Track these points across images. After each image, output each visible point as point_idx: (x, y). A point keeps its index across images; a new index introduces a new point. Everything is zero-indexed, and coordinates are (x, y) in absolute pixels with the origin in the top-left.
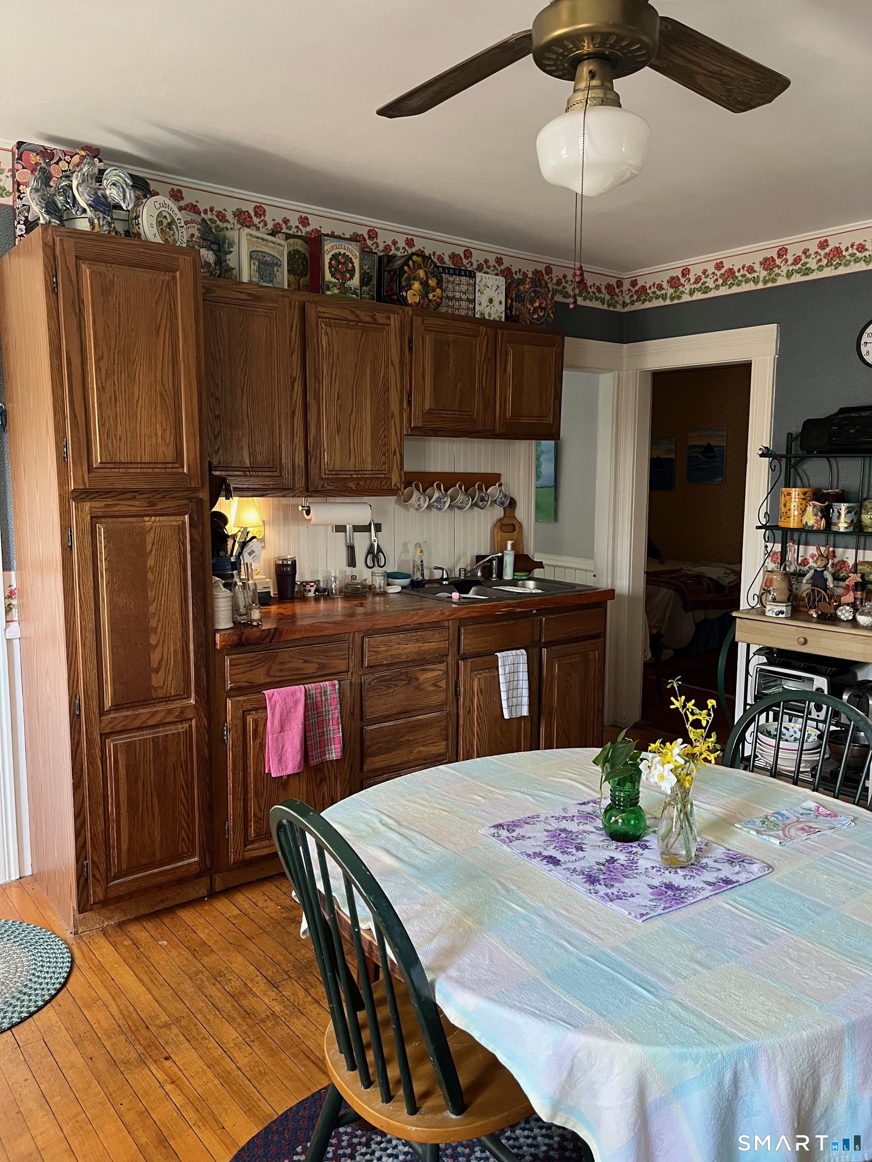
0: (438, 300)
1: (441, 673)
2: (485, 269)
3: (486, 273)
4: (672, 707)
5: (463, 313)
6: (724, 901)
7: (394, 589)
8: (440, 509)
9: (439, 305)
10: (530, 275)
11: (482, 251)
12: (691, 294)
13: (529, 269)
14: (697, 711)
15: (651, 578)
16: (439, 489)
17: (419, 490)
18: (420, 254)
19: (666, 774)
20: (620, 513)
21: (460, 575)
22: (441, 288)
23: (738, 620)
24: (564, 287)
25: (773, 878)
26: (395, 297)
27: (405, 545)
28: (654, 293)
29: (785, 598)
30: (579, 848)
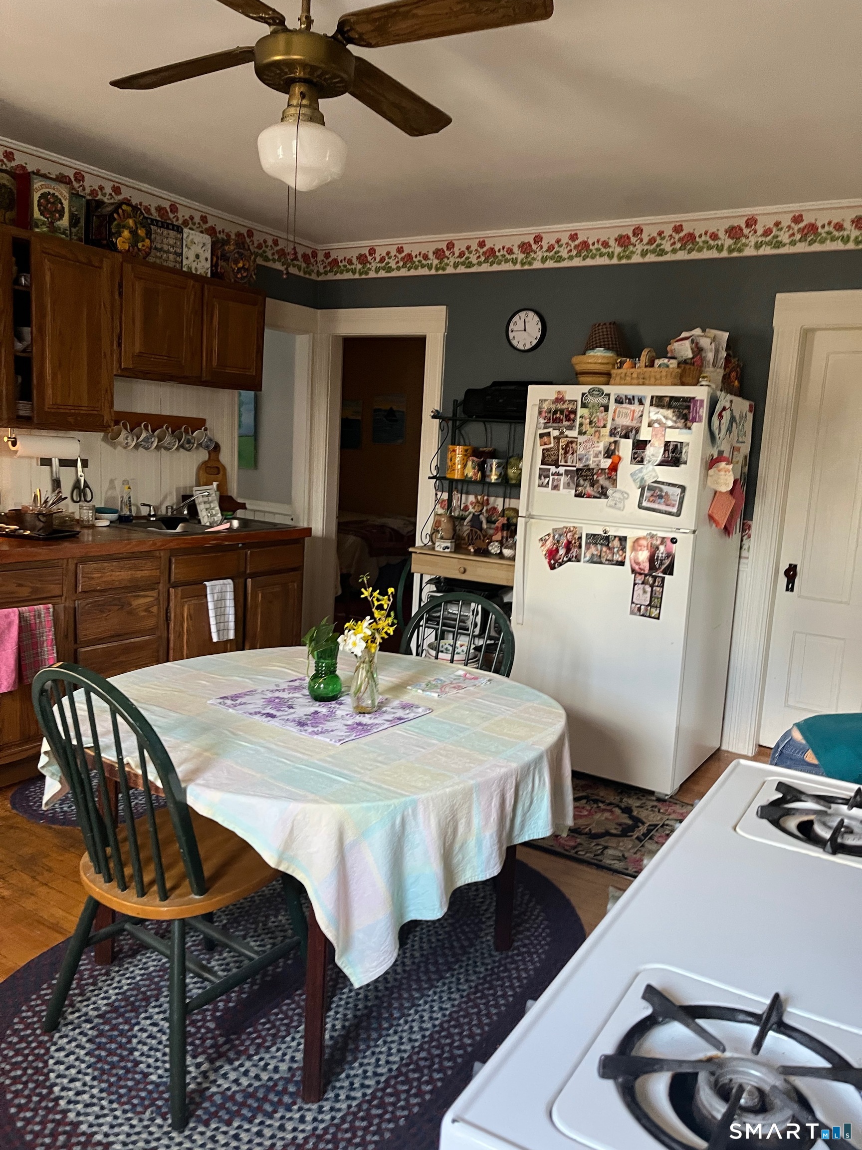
0: (147, 250)
1: (152, 599)
2: (190, 225)
3: (191, 229)
4: (362, 596)
5: (171, 265)
6: (398, 730)
7: (103, 523)
8: (147, 449)
9: (148, 254)
10: (233, 237)
11: (187, 208)
12: (377, 271)
13: (233, 230)
14: (381, 597)
15: (342, 528)
16: (147, 430)
17: (126, 429)
18: (127, 202)
19: (357, 641)
20: (315, 463)
21: (167, 512)
22: (150, 239)
23: (413, 555)
24: (265, 252)
25: (432, 715)
26: (105, 242)
27: (112, 481)
28: (345, 266)
29: (450, 536)
30: (291, 707)
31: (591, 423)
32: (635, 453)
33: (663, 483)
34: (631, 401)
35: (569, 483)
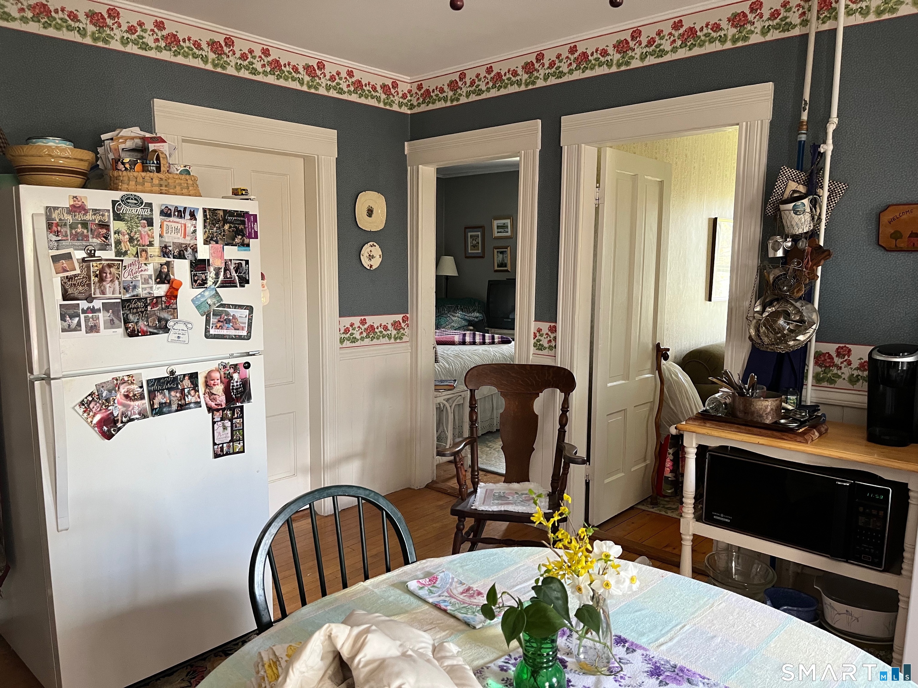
31: (131, 240)
32: (195, 275)
33: (228, 306)
34: (180, 213)
35: (112, 320)
